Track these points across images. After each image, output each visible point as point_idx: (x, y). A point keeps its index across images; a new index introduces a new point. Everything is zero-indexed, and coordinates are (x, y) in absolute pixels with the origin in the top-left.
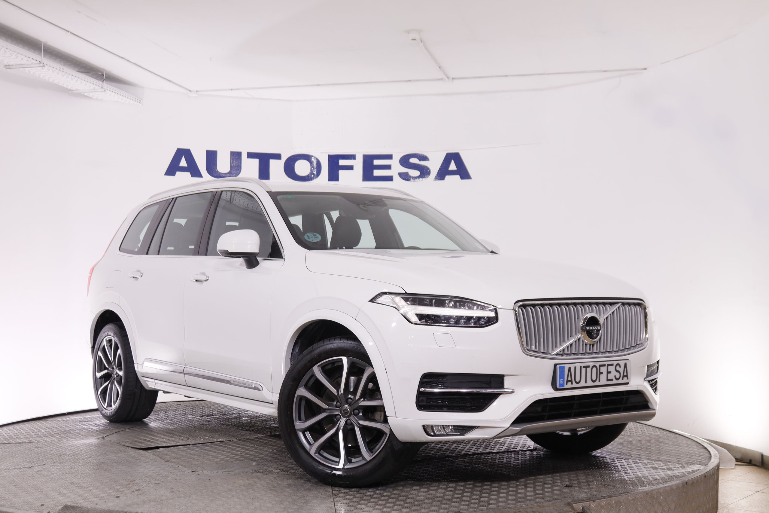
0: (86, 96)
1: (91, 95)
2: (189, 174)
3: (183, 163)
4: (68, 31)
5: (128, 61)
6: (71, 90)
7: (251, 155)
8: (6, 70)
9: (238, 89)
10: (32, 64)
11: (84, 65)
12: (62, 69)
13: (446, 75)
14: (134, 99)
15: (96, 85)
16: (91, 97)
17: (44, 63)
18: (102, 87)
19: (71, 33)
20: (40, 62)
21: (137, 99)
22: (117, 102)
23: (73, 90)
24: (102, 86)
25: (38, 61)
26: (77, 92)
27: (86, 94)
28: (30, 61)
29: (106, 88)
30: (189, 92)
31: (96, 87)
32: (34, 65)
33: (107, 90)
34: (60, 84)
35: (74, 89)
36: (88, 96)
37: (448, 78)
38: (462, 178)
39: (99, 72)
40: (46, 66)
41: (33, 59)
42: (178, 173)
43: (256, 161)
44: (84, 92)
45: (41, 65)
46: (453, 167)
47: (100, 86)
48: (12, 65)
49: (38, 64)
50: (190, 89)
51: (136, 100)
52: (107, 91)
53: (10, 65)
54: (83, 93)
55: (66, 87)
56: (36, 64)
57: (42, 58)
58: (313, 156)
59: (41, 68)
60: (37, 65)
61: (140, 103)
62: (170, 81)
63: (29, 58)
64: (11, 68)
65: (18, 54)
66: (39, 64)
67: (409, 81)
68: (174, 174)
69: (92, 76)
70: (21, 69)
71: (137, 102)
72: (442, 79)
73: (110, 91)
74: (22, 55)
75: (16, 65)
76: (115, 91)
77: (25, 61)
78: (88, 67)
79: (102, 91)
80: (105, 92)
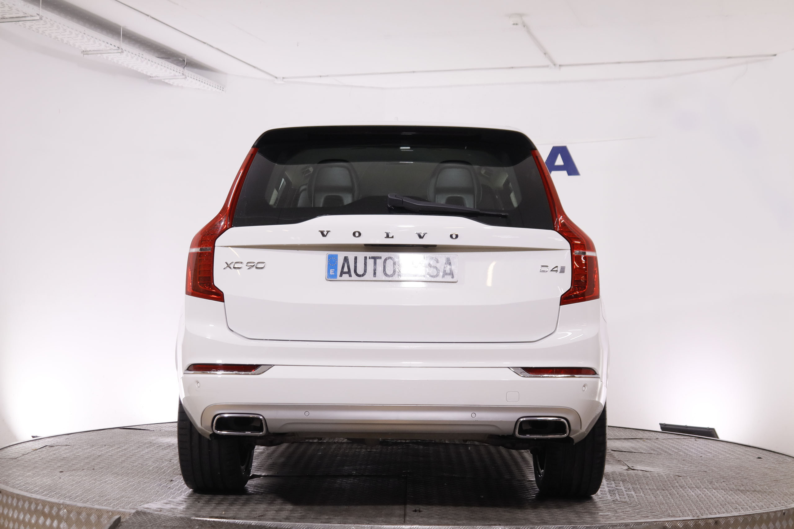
0: (167, 83)
1: (171, 82)
5: (210, 46)
6: (150, 77)
8: (83, 56)
9: (327, 76)
10: (110, 50)
11: (165, 50)
12: (141, 54)
13: (553, 61)
14: (217, 87)
15: (177, 71)
16: (171, 83)
17: (123, 49)
18: (183, 74)
19: (151, 17)
20: (118, 47)
21: (219, 86)
22: (199, 89)
23: (152, 77)
24: (183, 73)
25: (116, 47)
26: (156, 78)
27: (166, 81)
28: (108, 47)
29: (187, 74)
30: (275, 79)
31: (177, 74)
32: (112, 51)
33: (188, 76)
34: (139, 71)
35: (153, 75)
36: (169, 83)
37: (555, 65)
38: (569, 174)
41: (111, 44)
44: (164, 79)
45: (120, 51)
46: (559, 161)
47: (181, 72)
48: (90, 51)
49: (116, 50)
50: (277, 76)
52: (188, 78)
53: (87, 51)
54: (163, 80)
55: (145, 73)
56: (114, 50)
57: (120, 44)
59: (119, 54)
60: (116, 51)
61: (223, 90)
62: (254, 67)
63: (107, 44)
64: (88, 54)
65: (96, 39)
66: (118, 49)
67: (512, 68)
69: (172, 62)
70: (99, 55)
71: (220, 89)
73: (191, 77)
74: (100, 40)
75: (93, 51)
76: (197, 77)
77: (103, 46)
78: (169, 53)
79: (183, 78)
80: (186, 79)
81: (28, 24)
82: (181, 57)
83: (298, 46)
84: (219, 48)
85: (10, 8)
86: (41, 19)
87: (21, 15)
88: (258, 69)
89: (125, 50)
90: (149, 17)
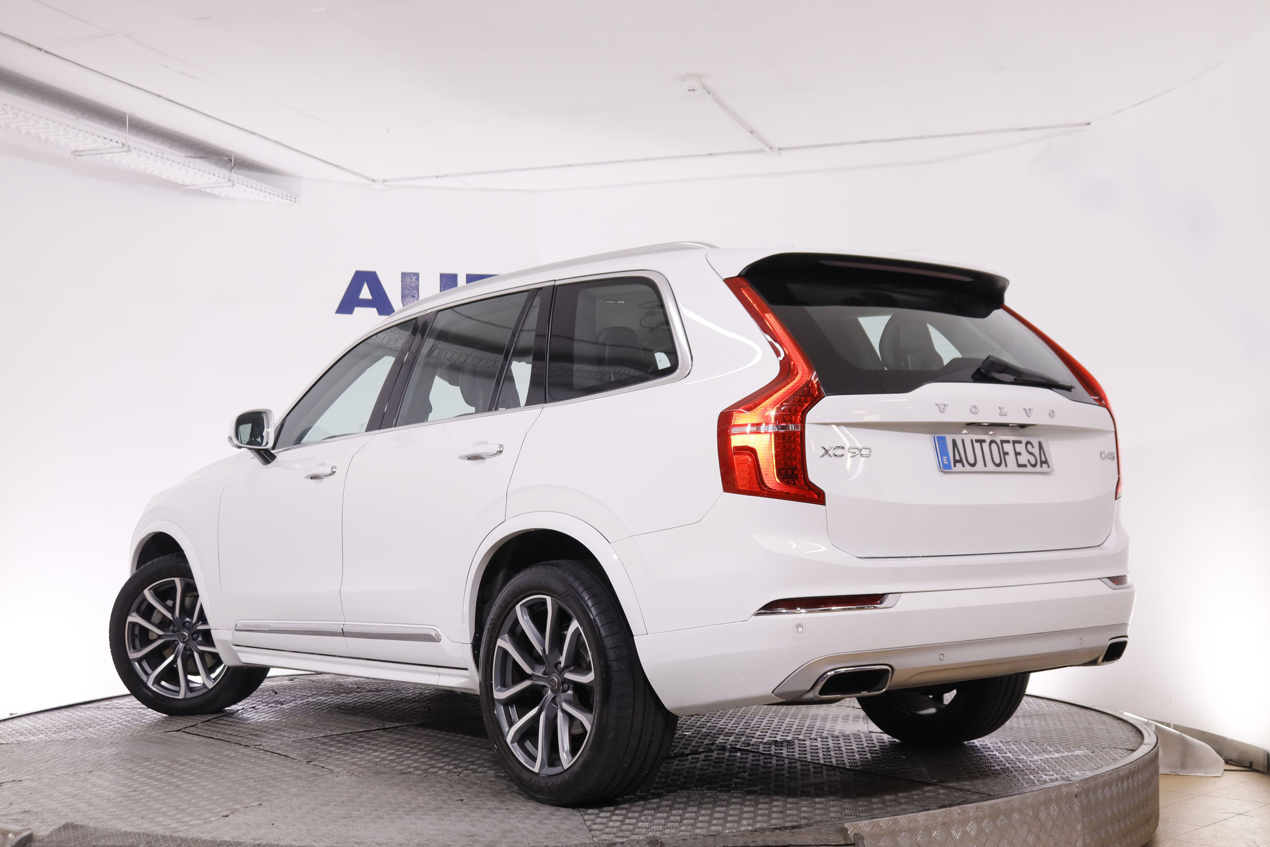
0: (210, 194)
1: (216, 192)
2: (374, 310)
3: (365, 293)
4: (160, 96)
5: (264, 137)
6: (184, 185)
7: (472, 279)
8: (75, 158)
9: (447, 175)
10: (112, 148)
11: (200, 146)
12: (161, 151)
13: (767, 144)
14: (285, 197)
15: (219, 177)
16: (216, 194)
17: (131, 146)
18: (229, 180)
19: (164, 98)
20: (123, 144)
21: (289, 196)
22: (259, 201)
23: (187, 186)
24: (229, 178)
25: (120, 143)
26: (192, 187)
27: (209, 191)
28: (108, 143)
29: (236, 181)
30: (372, 183)
31: (220, 180)
32: (115, 150)
33: (238, 183)
34: (164, 177)
35: (187, 183)
36: (213, 193)
37: (771, 148)
39: (225, 157)
40: (133, 150)
41: (111, 140)
42: (357, 310)
44: (204, 188)
45: (126, 149)
47: (226, 177)
48: (83, 150)
49: (120, 147)
50: (374, 178)
51: (289, 198)
52: (237, 185)
53: (80, 151)
54: (203, 190)
55: (174, 181)
56: (117, 148)
57: (125, 136)
59: (125, 153)
60: (120, 150)
61: (295, 202)
62: (337, 166)
63: (105, 140)
64: (81, 156)
65: (86, 134)
66: (123, 147)
67: (711, 154)
68: (350, 312)
69: (213, 163)
70: (98, 156)
71: (287, 199)
73: (243, 184)
74: (93, 134)
75: (88, 150)
76: (252, 184)
77: (100, 144)
78: (207, 150)
79: (230, 186)
80: (234, 187)
82: (225, 155)
83: (388, 133)
84: (279, 141)
88: (343, 169)
89: (135, 148)
90: (162, 98)
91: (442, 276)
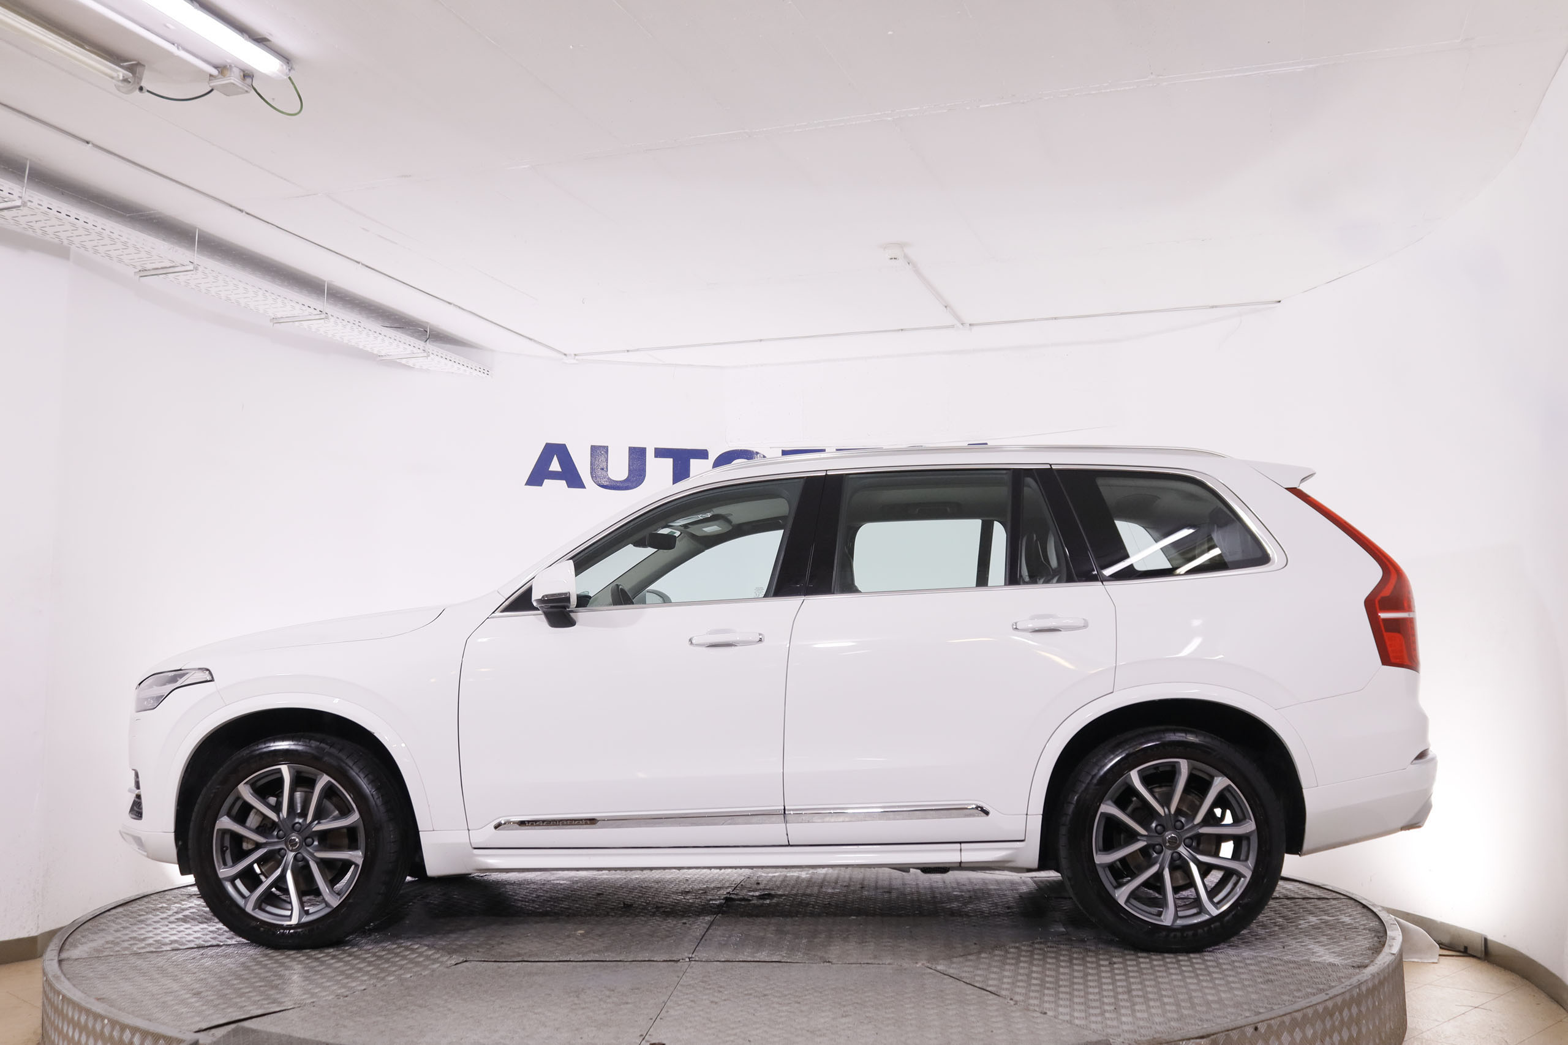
0: (403, 365)
1: (411, 363)
2: (563, 483)
3: (555, 466)
4: (359, 263)
5: (459, 307)
6: (379, 356)
7: (660, 453)
8: (273, 325)
9: (638, 350)
10: (310, 315)
11: (397, 317)
12: (357, 322)
13: (960, 318)
14: (478, 369)
15: (414, 347)
16: (411, 365)
17: (329, 314)
18: (424, 351)
19: (362, 264)
20: (321, 311)
23: (382, 357)
24: (424, 349)
25: (319, 310)
26: (388, 358)
27: (404, 361)
28: (306, 310)
29: (431, 352)
30: (564, 356)
31: (415, 350)
32: (313, 317)
33: (433, 354)
34: (361, 347)
35: (383, 353)
36: (406, 364)
37: (962, 324)
40: (330, 317)
41: (309, 307)
42: (546, 482)
43: (669, 462)
44: (399, 359)
45: (323, 316)
47: (422, 348)
48: (282, 318)
49: (318, 314)
50: (565, 352)
51: (482, 370)
52: (432, 356)
53: (278, 318)
54: (398, 361)
55: (370, 352)
56: (315, 315)
57: (324, 306)
58: (757, 453)
59: (323, 321)
60: (318, 317)
61: (488, 374)
62: (530, 339)
63: (304, 306)
64: (279, 323)
66: (320, 314)
67: (902, 330)
68: (540, 484)
69: (409, 334)
70: (297, 323)
71: (484, 373)
72: (953, 326)
73: (437, 356)
74: (290, 300)
75: (286, 317)
76: (446, 356)
77: (298, 310)
78: (402, 320)
79: (425, 357)
80: (429, 358)
81: (182, 277)
82: (421, 326)
84: (473, 311)
85: (148, 253)
86: (196, 269)
87: (168, 264)
88: (535, 341)
89: (332, 316)
91: (630, 448)
